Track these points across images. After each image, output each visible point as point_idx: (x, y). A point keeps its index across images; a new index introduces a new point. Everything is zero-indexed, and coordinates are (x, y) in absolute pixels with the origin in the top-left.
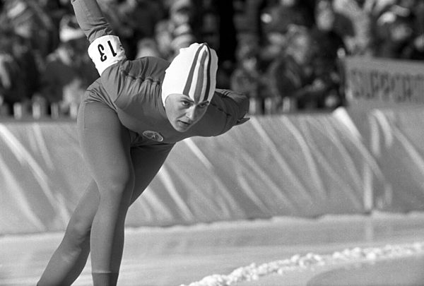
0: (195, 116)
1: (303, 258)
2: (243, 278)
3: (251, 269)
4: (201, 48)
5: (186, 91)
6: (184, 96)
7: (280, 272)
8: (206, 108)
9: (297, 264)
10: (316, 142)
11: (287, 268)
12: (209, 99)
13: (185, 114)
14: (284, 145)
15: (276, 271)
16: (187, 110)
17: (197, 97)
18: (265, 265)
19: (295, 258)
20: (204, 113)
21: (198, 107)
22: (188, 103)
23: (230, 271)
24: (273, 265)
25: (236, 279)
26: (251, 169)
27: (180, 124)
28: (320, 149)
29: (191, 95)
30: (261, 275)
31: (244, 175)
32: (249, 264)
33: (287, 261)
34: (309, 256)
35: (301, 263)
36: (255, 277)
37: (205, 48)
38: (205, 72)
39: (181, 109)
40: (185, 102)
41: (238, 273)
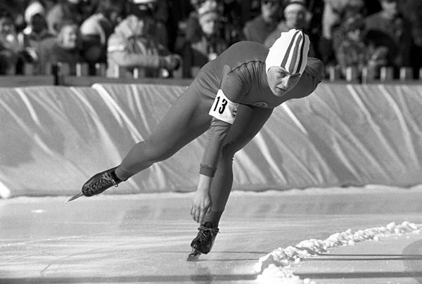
0: (289, 84)
1: (399, 226)
2: (340, 243)
3: (348, 234)
4: (297, 33)
5: (283, 64)
6: (282, 68)
7: (376, 238)
8: (298, 79)
9: (393, 231)
10: (411, 112)
11: (383, 235)
12: (301, 72)
13: (281, 82)
14: (380, 113)
15: (372, 238)
16: (283, 79)
17: (291, 69)
18: (361, 232)
19: (390, 226)
20: (296, 83)
21: (292, 77)
22: (284, 74)
23: (326, 236)
24: (369, 232)
25: (332, 245)
26: (345, 137)
27: (277, 90)
28: (415, 119)
29: (287, 68)
30: (356, 241)
31: (339, 142)
32: (345, 230)
33: (382, 228)
34: (404, 224)
35: (397, 230)
36: (351, 243)
37: (301, 33)
38: (299, 51)
39: (279, 78)
40: (282, 73)
41: (334, 238)
